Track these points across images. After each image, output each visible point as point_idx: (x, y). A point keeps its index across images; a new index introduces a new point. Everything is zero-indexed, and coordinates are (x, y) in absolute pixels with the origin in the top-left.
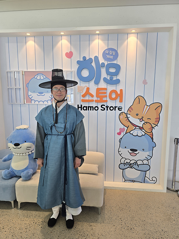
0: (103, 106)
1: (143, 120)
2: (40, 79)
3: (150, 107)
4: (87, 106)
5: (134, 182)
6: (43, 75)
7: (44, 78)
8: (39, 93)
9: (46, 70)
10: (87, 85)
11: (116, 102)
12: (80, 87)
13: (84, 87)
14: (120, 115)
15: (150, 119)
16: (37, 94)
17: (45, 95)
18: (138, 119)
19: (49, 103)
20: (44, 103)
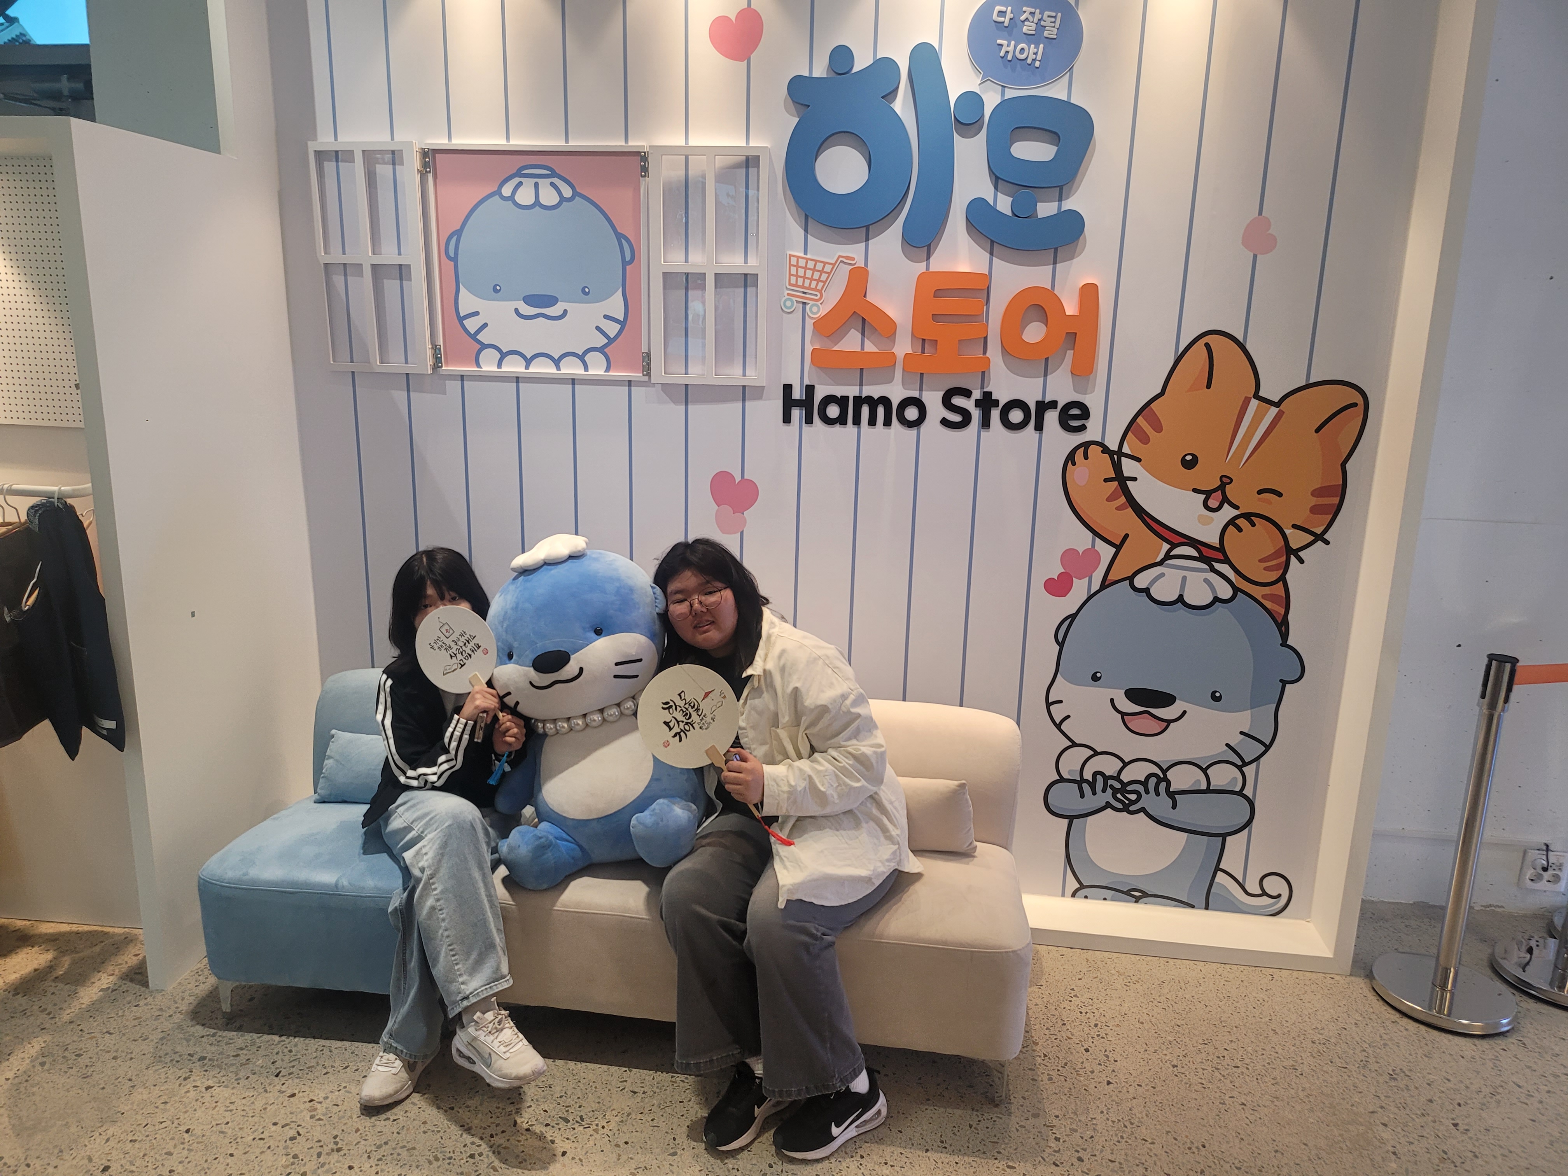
0: (958, 401)
1: (1225, 500)
2: (537, 203)
3: (1279, 415)
5: (1137, 900)
6: (554, 174)
7: (563, 199)
8: (530, 300)
9: (577, 143)
10: (855, 251)
11: (1046, 375)
12: (802, 263)
13: (834, 265)
14: (1074, 464)
15: (1280, 495)
16: (516, 310)
17: (565, 312)
18: (1195, 490)
19: (597, 370)
20: (558, 368)
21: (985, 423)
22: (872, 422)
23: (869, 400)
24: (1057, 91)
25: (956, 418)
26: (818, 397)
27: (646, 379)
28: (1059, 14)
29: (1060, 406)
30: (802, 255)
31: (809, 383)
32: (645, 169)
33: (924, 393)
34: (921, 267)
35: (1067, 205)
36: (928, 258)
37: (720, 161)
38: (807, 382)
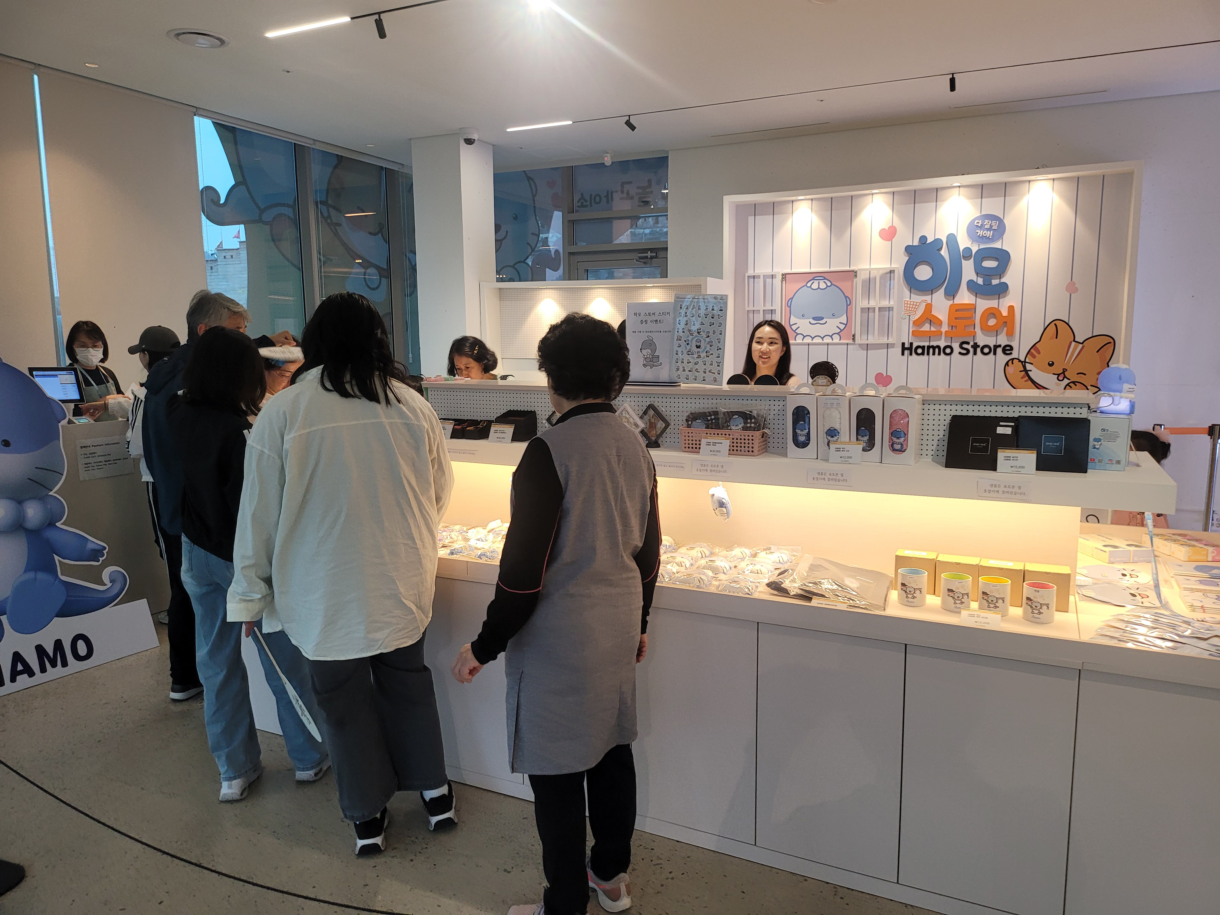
0: (965, 346)
1: (1065, 377)
2: (819, 288)
3: (1083, 347)
4: (926, 344)
6: (825, 279)
7: (827, 286)
8: (814, 319)
9: (832, 269)
10: (928, 298)
11: (997, 336)
12: (909, 303)
13: (920, 303)
14: (1008, 366)
15: (1085, 375)
16: (810, 322)
17: (826, 322)
18: (1054, 374)
19: (836, 339)
20: (823, 340)
21: (975, 353)
22: (934, 354)
23: (933, 347)
24: (997, 245)
25: (965, 352)
26: (914, 346)
27: (853, 342)
28: (998, 222)
29: (1002, 346)
30: (909, 300)
31: (911, 342)
32: (856, 276)
33: (952, 344)
34: (951, 302)
35: (1003, 280)
36: (954, 299)
37: (881, 272)
38: (910, 341)
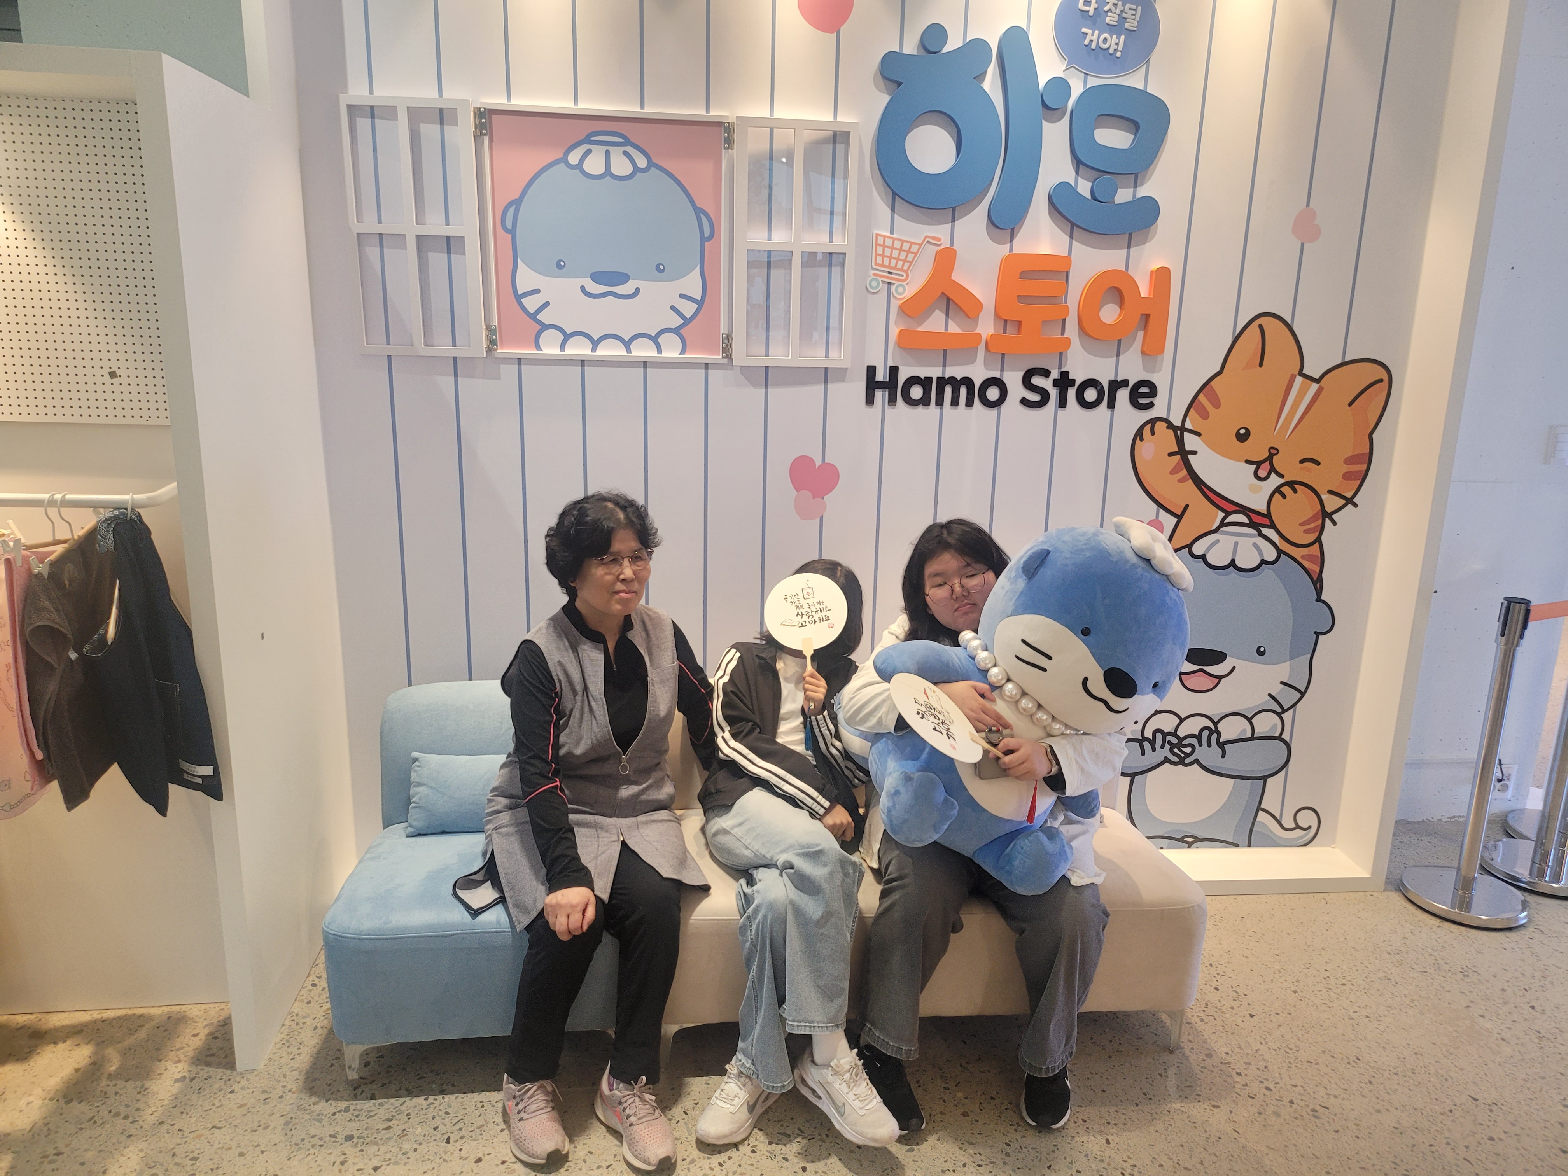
1: (1273, 470)
2: (608, 172)
3: (1320, 390)
5: (1190, 845)
6: (627, 142)
7: (636, 169)
8: (597, 277)
9: (653, 109)
10: (941, 232)
11: (1118, 355)
12: (889, 242)
13: (920, 245)
14: (1142, 440)
15: (1318, 463)
16: (583, 288)
17: (638, 290)
18: (1248, 462)
19: (671, 351)
20: (629, 350)
22: (955, 403)
24: (1135, 81)
25: (1035, 397)
26: (902, 379)
27: (725, 361)
28: (1140, 8)
29: (1131, 384)
30: (888, 234)
31: (893, 365)
32: (729, 142)
33: (1005, 373)
34: (1004, 250)
35: (1142, 192)
36: (1012, 240)
37: (810, 135)
38: (891, 363)
